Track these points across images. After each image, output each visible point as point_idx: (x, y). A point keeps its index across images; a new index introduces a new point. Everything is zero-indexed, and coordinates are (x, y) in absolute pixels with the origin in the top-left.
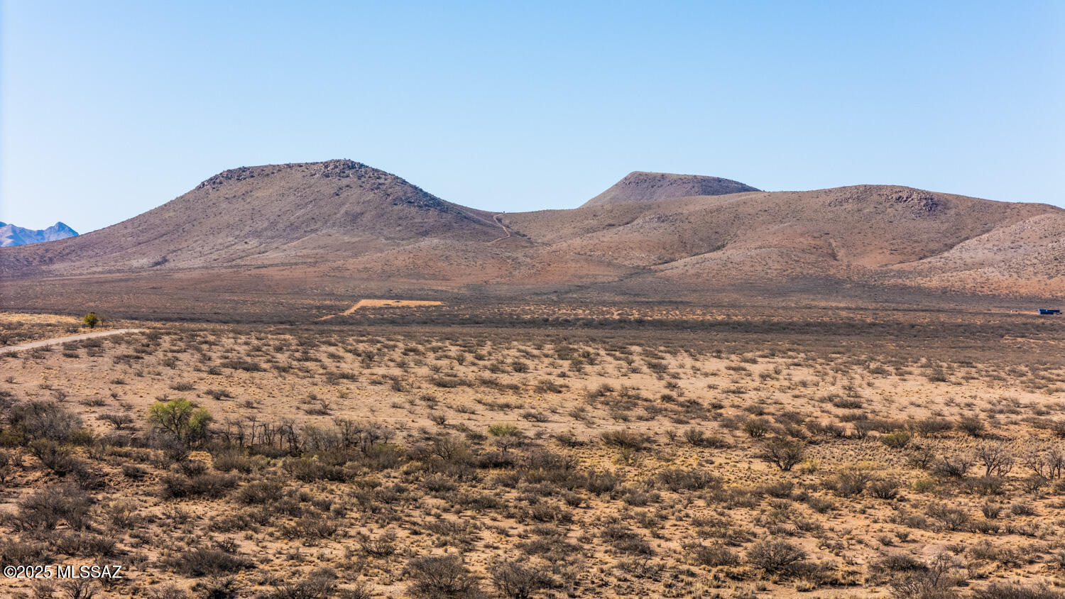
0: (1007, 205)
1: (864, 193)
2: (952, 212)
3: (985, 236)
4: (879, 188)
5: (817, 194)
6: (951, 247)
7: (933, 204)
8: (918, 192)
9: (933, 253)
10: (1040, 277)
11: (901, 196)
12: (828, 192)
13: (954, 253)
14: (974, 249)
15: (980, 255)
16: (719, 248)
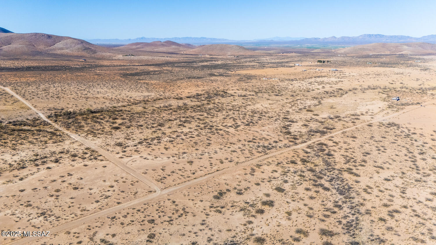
0: (62, 37)
1: (36, 34)
2: (53, 38)
3: (60, 42)
4: (38, 33)
5: (26, 34)
6: (55, 44)
7: (49, 37)
8: (46, 34)
9: (52, 45)
10: (76, 52)
11: (43, 35)
12: (29, 34)
13: (56, 45)
14: (59, 45)
15: (61, 46)
16: (10, 44)
